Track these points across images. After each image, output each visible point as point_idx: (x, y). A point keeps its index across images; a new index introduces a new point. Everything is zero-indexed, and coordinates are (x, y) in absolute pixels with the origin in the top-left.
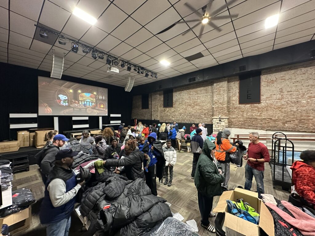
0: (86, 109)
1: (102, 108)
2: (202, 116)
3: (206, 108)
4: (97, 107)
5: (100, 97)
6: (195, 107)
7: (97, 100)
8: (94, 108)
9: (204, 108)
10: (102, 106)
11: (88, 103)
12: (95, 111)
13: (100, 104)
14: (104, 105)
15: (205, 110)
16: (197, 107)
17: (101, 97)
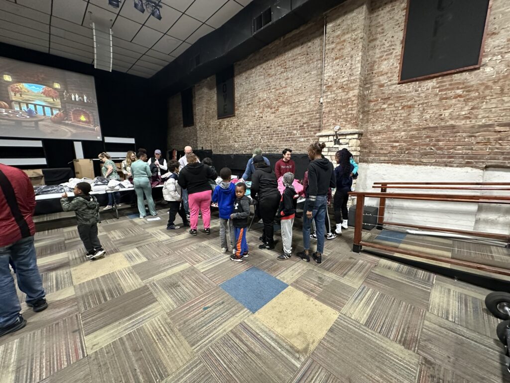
1: (83, 122)
2: (295, 132)
3: (304, 111)
4: (67, 120)
5: (73, 96)
6: (280, 109)
7: (67, 103)
8: (58, 121)
9: (301, 111)
10: (83, 118)
12: (63, 128)
13: (77, 113)
14: (86, 115)
15: (301, 114)
16: (283, 109)
17: (77, 96)
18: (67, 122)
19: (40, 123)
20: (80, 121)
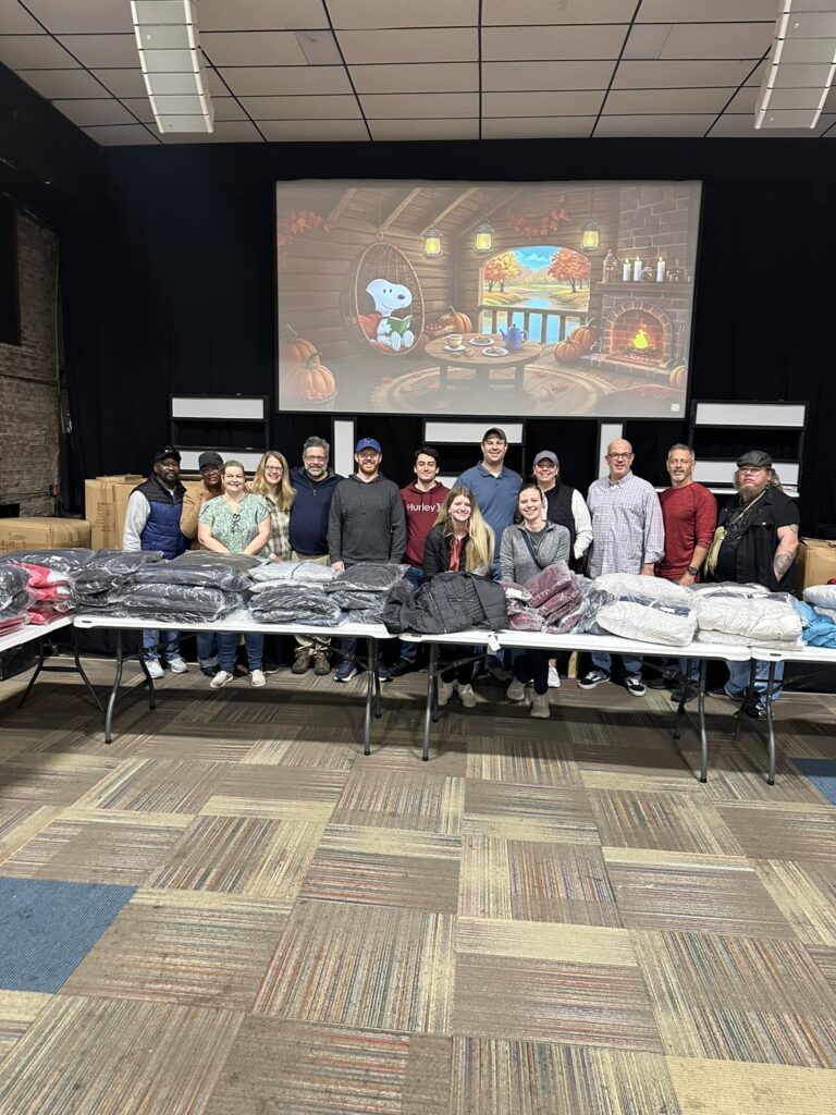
0: (520, 366)
1: (639, 353)
4: (596, 350)
5: (627, 267)
7: (607, 288)
8: (574, 358)
10: (641, 341)
11: (535, 319)
12: (583, 379)
13: (628, 324)
14: (655, 332)
17: (638, 264)
18: (594, 358)
19: (528, 367)
20: (630, 351)
